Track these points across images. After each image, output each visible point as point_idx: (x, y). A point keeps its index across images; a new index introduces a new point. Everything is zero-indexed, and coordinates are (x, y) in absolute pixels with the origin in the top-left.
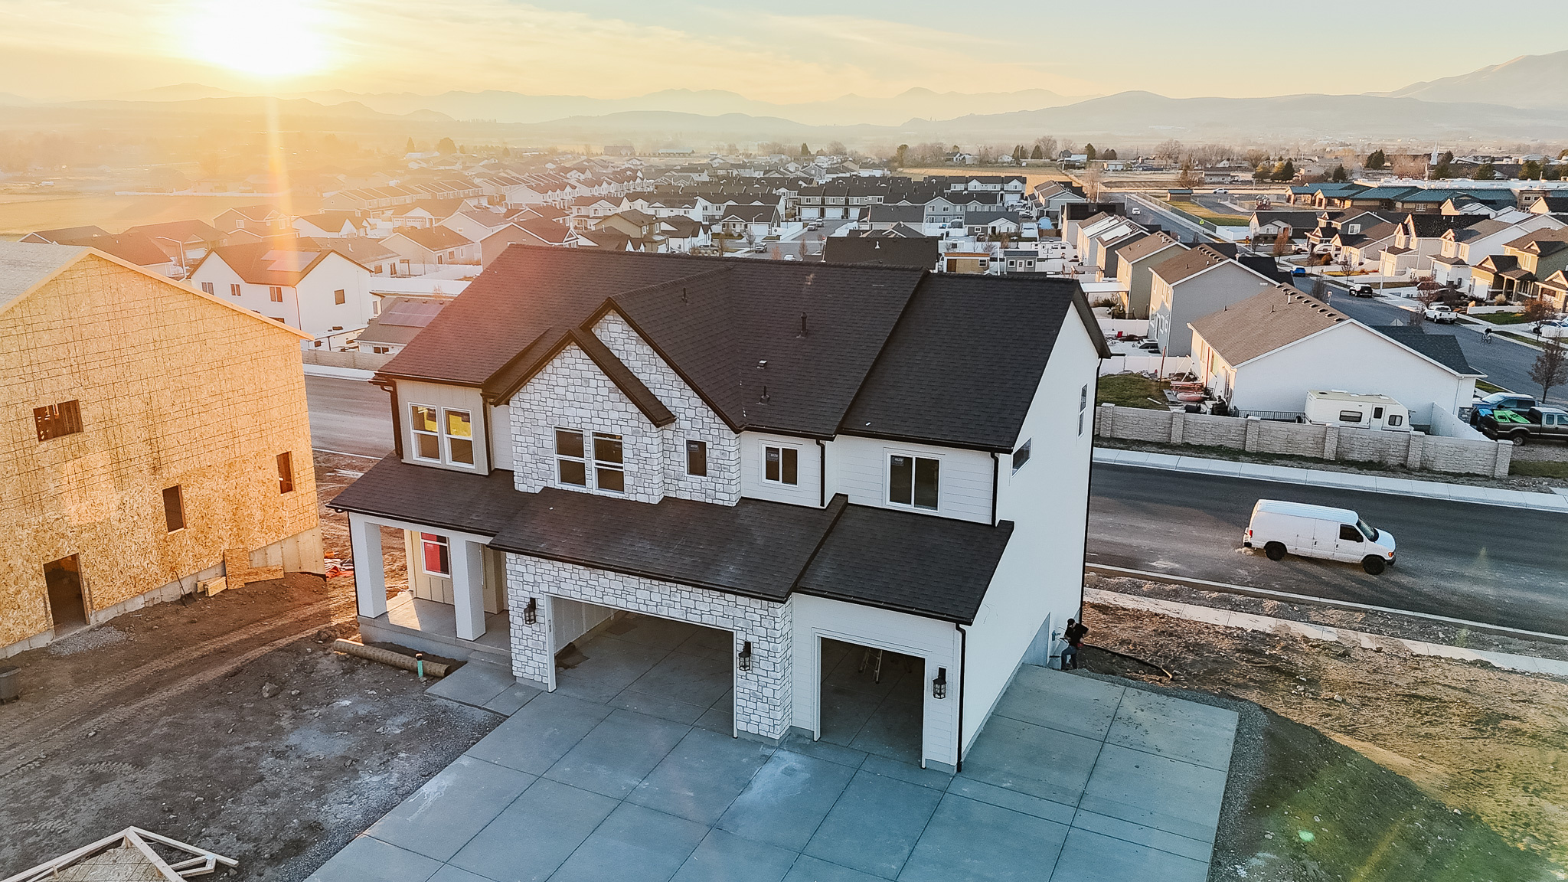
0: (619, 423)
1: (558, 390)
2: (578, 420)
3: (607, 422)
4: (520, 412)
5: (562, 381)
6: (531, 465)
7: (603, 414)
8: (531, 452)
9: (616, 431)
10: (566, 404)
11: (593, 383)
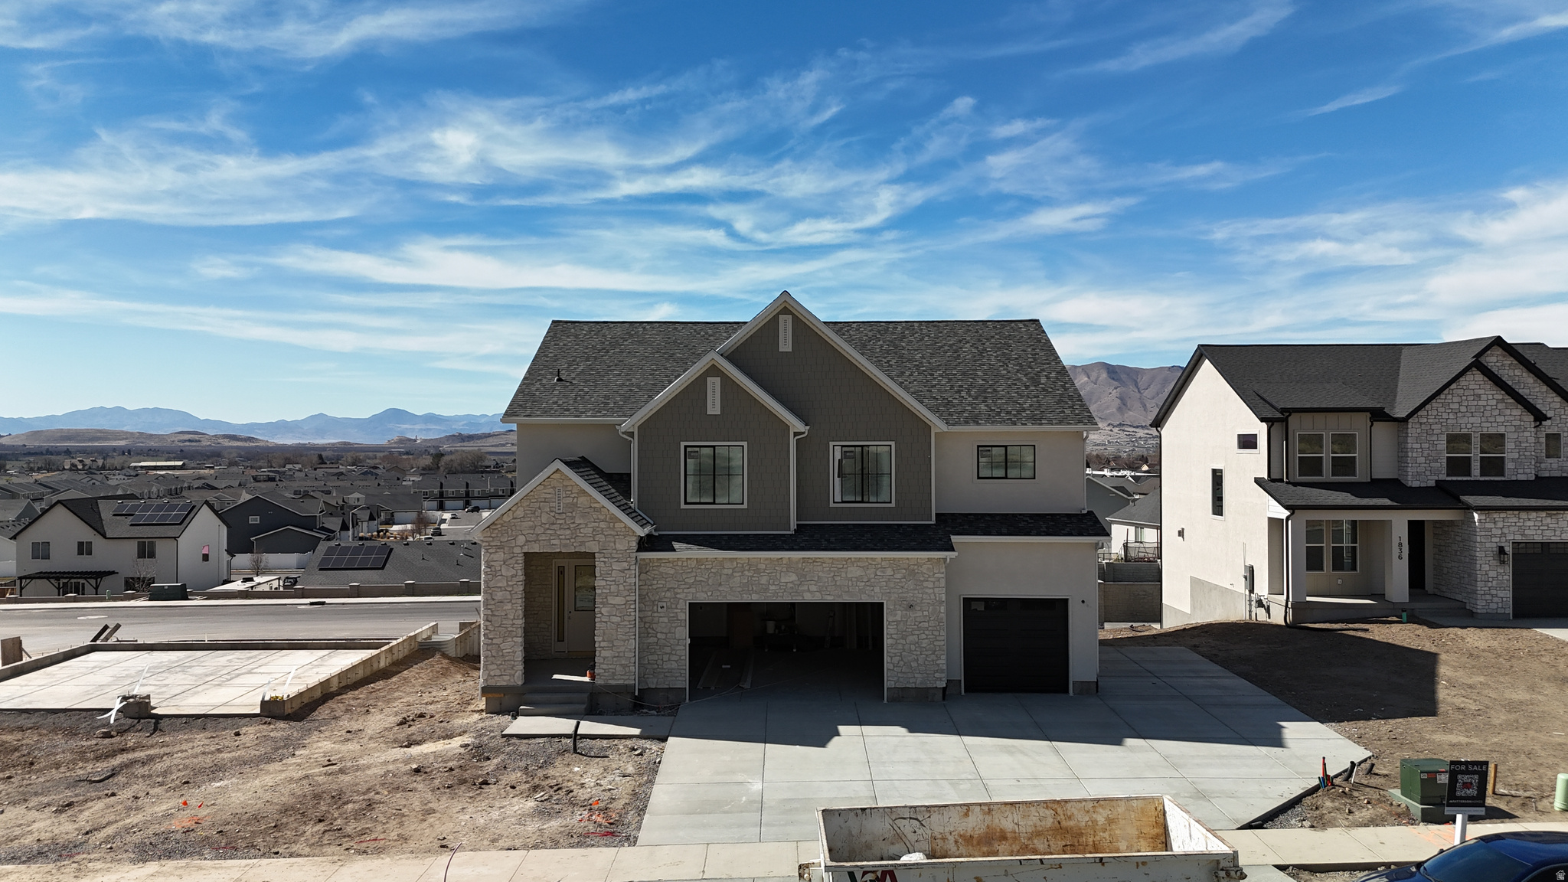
0: (1505, 424)
1: (1452, 406)
2: (1469, 426)
3: (1495, 425)
4: (1418, 426)
5: (1456, 399)
6: (1426, 465)
7: (1490, 419)
8: (1425, 455)
9: (1501, 430)
10: (1459, 415)
11: (1484, 397)
